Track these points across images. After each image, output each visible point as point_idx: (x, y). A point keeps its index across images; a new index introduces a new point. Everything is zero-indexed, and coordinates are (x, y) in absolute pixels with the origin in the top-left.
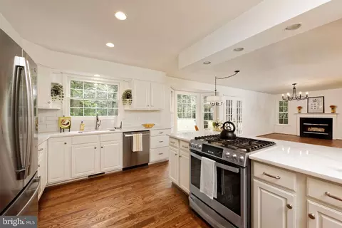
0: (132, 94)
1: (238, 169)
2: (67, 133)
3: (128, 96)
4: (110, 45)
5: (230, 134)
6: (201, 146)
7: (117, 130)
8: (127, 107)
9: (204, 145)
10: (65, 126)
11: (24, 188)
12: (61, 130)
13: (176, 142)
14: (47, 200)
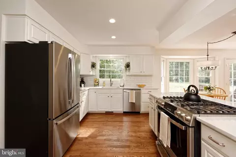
0: (131, 64)
1: (184, 127)
2: (97, 87)
3: (128, 66)
4: (114, 37)
5: (193, 97)
6: (163, 103)
7: (121, 88)
8: (128, 73)
9: (165, 103)
10: (97, 84)
11: (71, 108)
12: (95, 86)
13: (153, 99)
14: (87, 119)
